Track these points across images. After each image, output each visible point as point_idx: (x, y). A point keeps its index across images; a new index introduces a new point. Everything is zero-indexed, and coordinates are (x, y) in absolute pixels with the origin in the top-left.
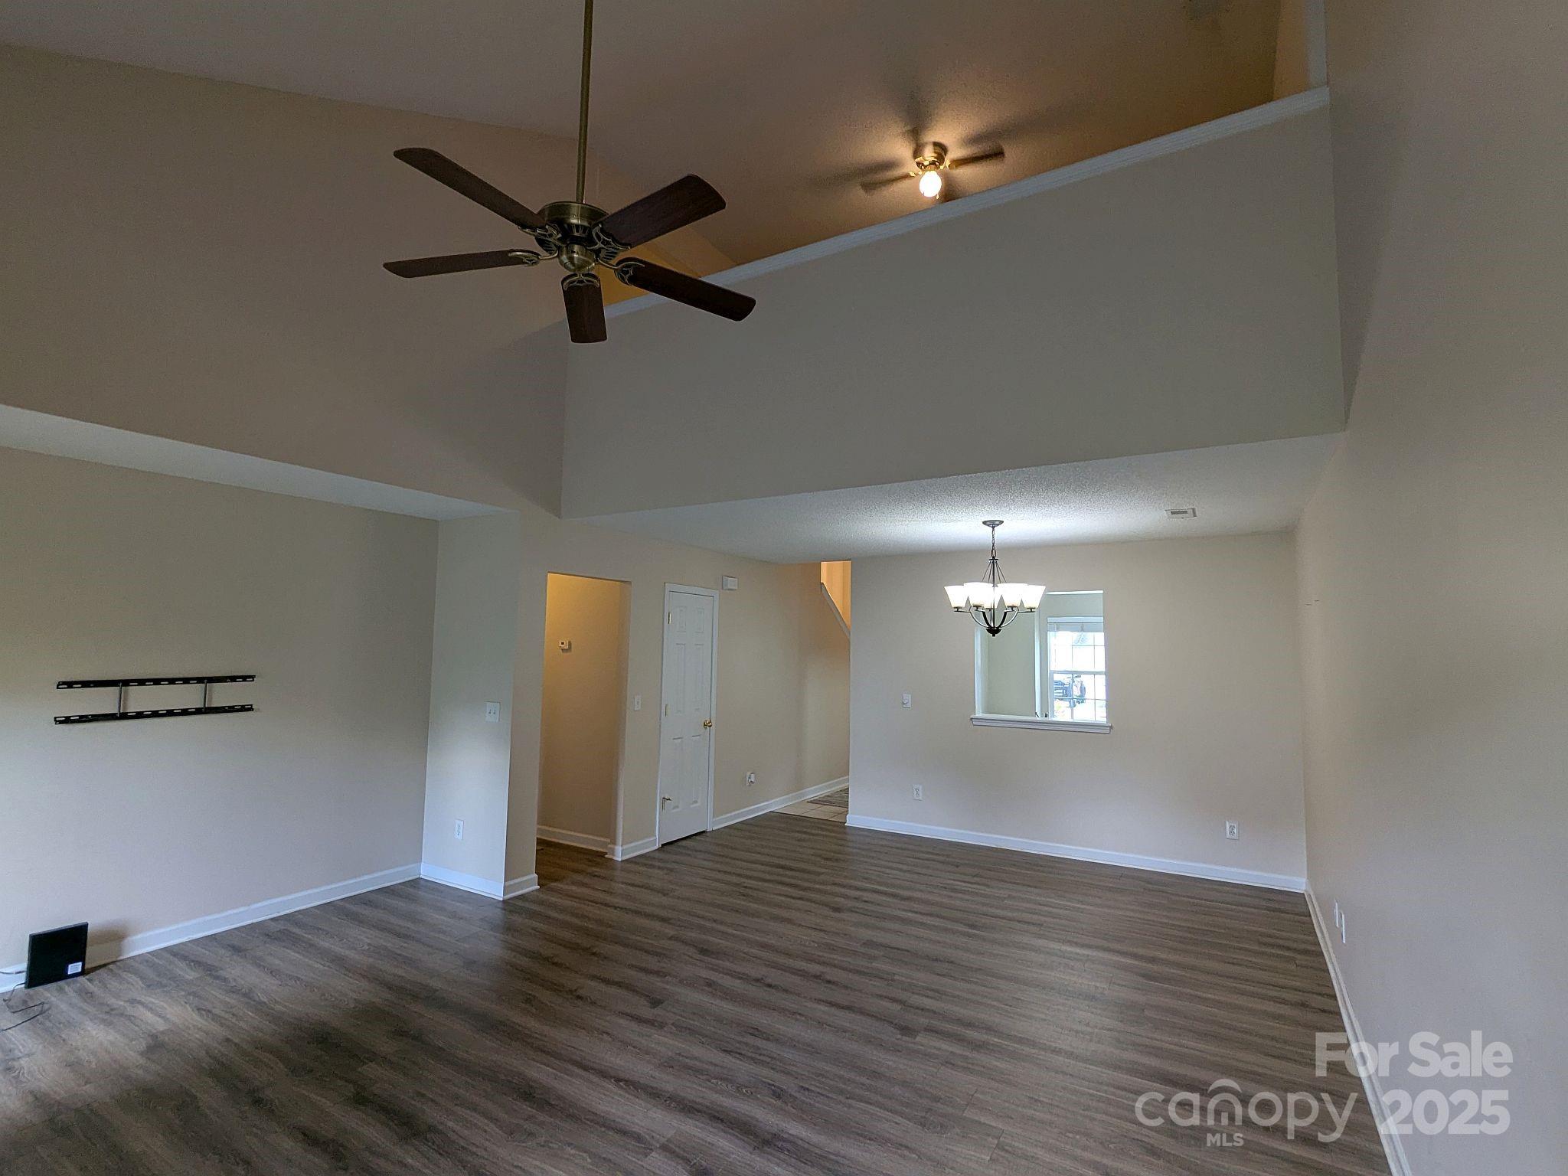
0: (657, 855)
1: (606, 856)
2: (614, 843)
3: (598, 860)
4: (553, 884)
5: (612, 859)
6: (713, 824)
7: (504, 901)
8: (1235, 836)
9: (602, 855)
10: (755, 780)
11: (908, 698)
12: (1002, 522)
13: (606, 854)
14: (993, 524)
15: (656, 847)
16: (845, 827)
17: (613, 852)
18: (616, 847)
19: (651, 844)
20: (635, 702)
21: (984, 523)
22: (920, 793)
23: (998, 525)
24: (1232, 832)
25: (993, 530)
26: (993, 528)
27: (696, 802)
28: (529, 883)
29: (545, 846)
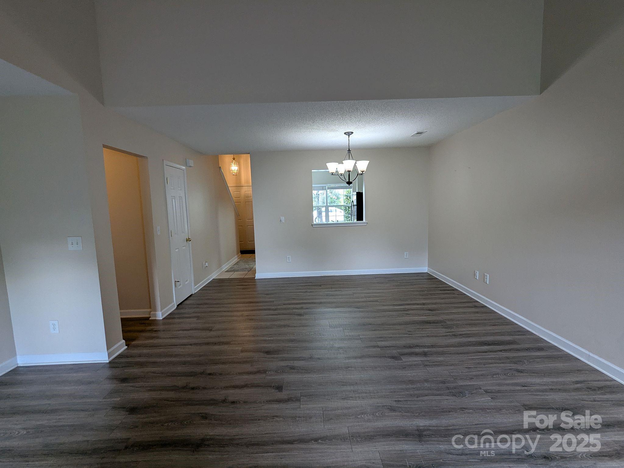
0: (176, 311)
1: (150, 319)
2: (155, 310)
3: (147, 322)
4: (134, 343)
5: (155, 320)
6: (194, 290)
7: (110, 362)
8: (408, 257)
9: (147, 319)
10: (208, 265)
11: (283, 219)
12: (352, 133)
13: (150, 317)
14: (349, 134)
15: (175, 307)
16: (255, 279)
17: (155, 315)
18: (157, 313)
19: (172, 307)
20: (158, 230)
21: (345, 133)
22: (290, 259)
23: (351, 134)
24: (406, 256)
25: (349, 137)
26: (349, 136)
27: (187, 281)
28: (121, 347)
29: (125, 322)
